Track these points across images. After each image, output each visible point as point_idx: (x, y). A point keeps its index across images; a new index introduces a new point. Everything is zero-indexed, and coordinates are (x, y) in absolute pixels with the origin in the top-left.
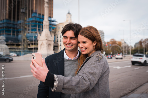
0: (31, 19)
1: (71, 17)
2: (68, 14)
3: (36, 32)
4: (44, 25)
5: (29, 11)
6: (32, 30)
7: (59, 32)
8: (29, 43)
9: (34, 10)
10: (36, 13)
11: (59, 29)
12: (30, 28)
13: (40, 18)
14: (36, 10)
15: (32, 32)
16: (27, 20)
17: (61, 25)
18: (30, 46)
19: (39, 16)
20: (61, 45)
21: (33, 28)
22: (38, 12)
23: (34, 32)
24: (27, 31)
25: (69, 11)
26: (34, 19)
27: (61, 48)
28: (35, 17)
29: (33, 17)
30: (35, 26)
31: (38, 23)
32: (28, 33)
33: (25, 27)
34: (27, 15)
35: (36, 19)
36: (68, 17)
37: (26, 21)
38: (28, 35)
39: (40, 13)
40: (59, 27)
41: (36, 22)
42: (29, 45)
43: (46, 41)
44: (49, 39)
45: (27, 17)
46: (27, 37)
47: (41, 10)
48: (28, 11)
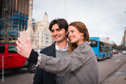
0: (13, 17)
1: (47, 17)
2: (45, 15)
3: (17, 28)
4: (29, 24)
5: (12, 10)
6: (14, 27)
7: (37, 29)
8: (10, 38)
9: (16, 9)
10: (18, 12)
11: (37, 27)
12: (12, 25)
13: (21, 17)
14: (18, 10)
15: (14, 28)
16: (10, 18)
17: (39, 23)
18: (11, 41)
19: (20, 15)
20: (38, 41)
21: (15, 25)
22: (19, 12)
23: (15, 29)
24: (9, 28)
25: (46, 12)
26: (16, 17)
27: (38, 43)
28: (17, 16)
29: (15, 16)
30: (16, 23)
31: (19, 21)
32: (10, 29)
33: (8, 24)
34: (9, 14)
35: (17, 17)
36: (45, 17)
37: (8, 18)
38: (10, 31)
39: (21, 12)
40: (37, 26)
41: (17, 20)
42: (10, 39)
43: (30, 37)
44: (33, 36)
45: (9, 15)
46: (9, 33)
47: (22, 10)
48: (10, 10)
